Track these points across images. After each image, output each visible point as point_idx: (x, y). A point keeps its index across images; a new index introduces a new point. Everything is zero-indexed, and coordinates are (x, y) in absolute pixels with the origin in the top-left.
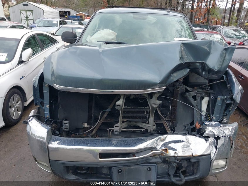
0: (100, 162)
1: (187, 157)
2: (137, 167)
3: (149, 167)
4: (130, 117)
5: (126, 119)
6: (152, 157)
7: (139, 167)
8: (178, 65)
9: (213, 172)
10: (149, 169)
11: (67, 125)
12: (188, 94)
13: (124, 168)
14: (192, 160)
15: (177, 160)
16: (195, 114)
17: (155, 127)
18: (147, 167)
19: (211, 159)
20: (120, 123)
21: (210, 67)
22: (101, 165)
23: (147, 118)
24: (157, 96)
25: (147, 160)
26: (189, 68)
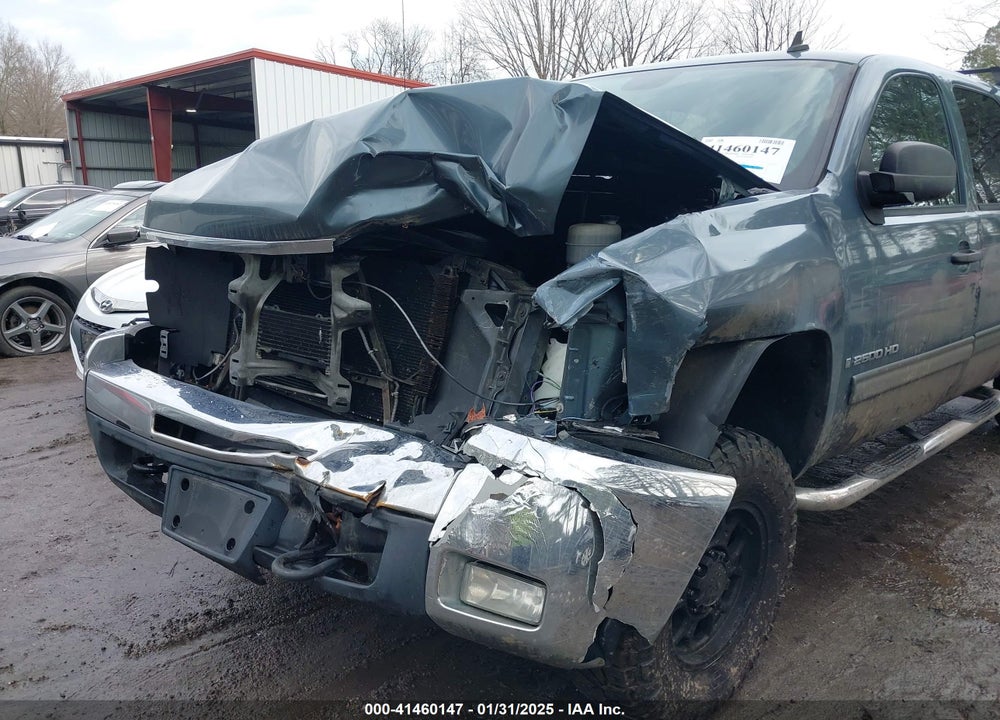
0: (152, 438)
1: (350, 498)
2: (227, 488)
3: (254, 499)
4: (280, 344)
5: (269, 346)
6: (271, 471)
7: (231, 490)
8: (351, 159)
9: (442, 604)
10: (250, 507)
11: (165, 341)
12: (468, 293)
13: (194, 479)
14: (367, 520)
15: (322, 500)
16: (485, 376)
17: (346, 394)
18: (247, 497)
19: (432, 537)
20: (246, 354)
21: (491, 175)
22: (152, 448)
23: (326, 355)
24: (337, 274)
25: (255, 474)
26: (440, 186)
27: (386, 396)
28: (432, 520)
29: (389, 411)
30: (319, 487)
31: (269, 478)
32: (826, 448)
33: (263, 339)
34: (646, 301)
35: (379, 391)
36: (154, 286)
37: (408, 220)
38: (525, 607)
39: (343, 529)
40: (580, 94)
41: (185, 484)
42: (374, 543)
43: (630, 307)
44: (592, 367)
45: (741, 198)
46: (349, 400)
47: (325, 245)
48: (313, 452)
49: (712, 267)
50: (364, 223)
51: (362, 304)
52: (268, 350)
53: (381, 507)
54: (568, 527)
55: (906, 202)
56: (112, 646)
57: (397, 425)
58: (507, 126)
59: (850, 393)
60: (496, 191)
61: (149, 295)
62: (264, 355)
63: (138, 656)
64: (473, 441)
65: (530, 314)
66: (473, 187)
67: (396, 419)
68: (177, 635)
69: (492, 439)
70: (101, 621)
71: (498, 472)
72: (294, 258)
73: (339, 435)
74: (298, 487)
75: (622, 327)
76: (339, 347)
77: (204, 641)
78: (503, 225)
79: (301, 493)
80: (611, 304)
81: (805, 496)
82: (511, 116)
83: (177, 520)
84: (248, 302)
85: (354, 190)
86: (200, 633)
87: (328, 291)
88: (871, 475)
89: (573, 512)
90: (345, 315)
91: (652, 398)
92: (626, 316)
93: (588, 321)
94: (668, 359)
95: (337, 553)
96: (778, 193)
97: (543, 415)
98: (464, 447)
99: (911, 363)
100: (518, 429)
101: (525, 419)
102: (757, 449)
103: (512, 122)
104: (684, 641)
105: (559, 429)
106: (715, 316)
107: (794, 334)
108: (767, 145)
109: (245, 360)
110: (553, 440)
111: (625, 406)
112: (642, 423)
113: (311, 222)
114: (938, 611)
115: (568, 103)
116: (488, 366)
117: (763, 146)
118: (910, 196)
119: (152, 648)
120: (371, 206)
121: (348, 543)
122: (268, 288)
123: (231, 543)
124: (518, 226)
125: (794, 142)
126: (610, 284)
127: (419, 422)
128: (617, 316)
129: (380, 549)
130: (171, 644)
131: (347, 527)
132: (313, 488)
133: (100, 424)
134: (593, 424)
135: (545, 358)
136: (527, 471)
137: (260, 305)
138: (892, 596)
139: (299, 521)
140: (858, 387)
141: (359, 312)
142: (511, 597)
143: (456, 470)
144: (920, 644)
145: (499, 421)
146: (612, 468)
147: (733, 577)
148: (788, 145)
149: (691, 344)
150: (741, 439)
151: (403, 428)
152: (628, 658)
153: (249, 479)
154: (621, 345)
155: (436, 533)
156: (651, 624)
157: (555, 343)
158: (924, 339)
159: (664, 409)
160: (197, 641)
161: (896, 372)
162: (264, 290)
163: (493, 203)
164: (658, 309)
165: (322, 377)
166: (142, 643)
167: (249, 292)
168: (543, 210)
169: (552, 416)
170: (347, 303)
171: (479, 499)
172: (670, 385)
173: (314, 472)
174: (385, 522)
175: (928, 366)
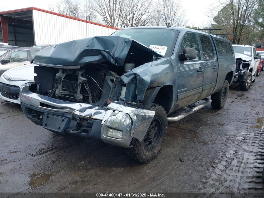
0: (39, 108)
1: (85, 117)
2: (57, 117)
3: (64, 119)
4: (67, 87)
6: (67, 113)
8: (84, 50)
9: (104, 136)
10: (63, 121)
11: (38, 87)
12: (107, 77)
13: (50, 116)
14: (89, 121)
15: (79, 118)
16: (110, 93)
17: (81, 98)
18: (62, 119)
19: (102, 124)
20: (59, 89)
21: (112, 54)
22: (39, 110)
23: (77, 89)
24: (80, 73)
25: (64, 114)
26: (101, 56)
27: (90, 98)
28: (102, 120)
29: (91, 101)
30: (78, 115)
31: (67, 115)
32: (173, 109)
33: (63, 87)
34: (140, 79)
35: (89, 97)
36: (36, 75)
37: (95, 62)
38: (119, 136)
39: (84, 124)
40: (128, 40)
41: (48, 117)
42: (90, 126)
43: (137, 80)
44: (131, 91)
45: (157, 59)
46: (82, 99)
47: (78, 67)
48: (76, 109)
49: (151, 73)
50: (86, 63)
51: (85, 79)
52: (64, 89)
53: (92, 119)
54: (125, 124)
55: (187, 60)
56: (28, 155)
57: (93, 103)
58: (114, 45)
59: (177, 97)
60: (113, 58)
61: (35, 77)
62: (63, 90)
63: (34, 156)
64: (109, 106)
65: (119, 81)
66: (108, 56)
67: (92, 103)
68: (42, 152)
69: (112, 105)
70: (24, 150)
71: (114, 111)
72: (70, 70)
73: (81, 106)
74: (74, 116)
75: (136, 84)
76: (80, 88)
77: (48, 153)
78: (114, 64)
79: (74, 117)
80: (134, 79)
81: (170, 119)
82: (115, 43)
83: (46, 125)
84: (60, 78)
85: (85, 56)
86: (47, 151)
87: (77, 76)
88: (182, 115)
89: (126, 122)
90: (81, 81)
91: (141, 97)
92: (137, 82)
93: (130, 83)
94: (144, 90)
95: (82, 128)
96: (164, 58)
97: (121, 101)
98: (107, 107)
99: (190, 92)
100: (117, 103)
101: (118, 102)
102: (160, 108)
103: (115, 44)
104: (147, 145)
105: (125, 103)
106: (152, 82)
107: (166, 86)
108: (162, 48)
109: (59, 91)
110: (124, 105)
111: (136, 99)
112: (140, 102)
113: (76, 62)
114: (195, 142)
115: (126, 41)
116: (111, 91)
117: (161, 48)
118: (188, 59)
119: (37, 155)
120: (88, 59)
121: (85, 126)
122: (64, 75)
123: (59, 128)
124: (117, 64)
125: (167, 47)
126: (134, 76)
127: (97, 103)
128: (135, 82)
129: (91, 127)
130: (41, 154)
131: (85, 123)
132: (77, 116)
133: (25, 105)
134: (131, 102)
135: (121, 90)
136: (119, 111)
137: (62, 79)
138: (187, 140)
139: (74, 123)
140: (179, 96)
141: (84, 81)
142: (116, 134)
143: (106, 111)
144: (191, 148)
145: (113, 102)
146: (134, 110)
147: (156, 134)
148: (166, 48)
149: (148, 87)
150: (156, 106)
151: (94, 104)
152: (137, 146)
153: (63, 115)
154: (136, 87)
155: (103, 123)
156: (141, 139)
157: (123, 87)
158: (192, 87)
159: (143, 99)
160: (47, 153)
161: (186, 94)
162: (63, 76)
163: (112, 60)
164: (142, 81)
165: (76, 94)
166: (35, 154)
167: (60, 76)
168: (121, 62)
169: (123, 101)
170: (82, 79)
171: (111, 116)
172: (144, 94)
173: (77, 113)
174: (93, 121)
175: (193, 93)
